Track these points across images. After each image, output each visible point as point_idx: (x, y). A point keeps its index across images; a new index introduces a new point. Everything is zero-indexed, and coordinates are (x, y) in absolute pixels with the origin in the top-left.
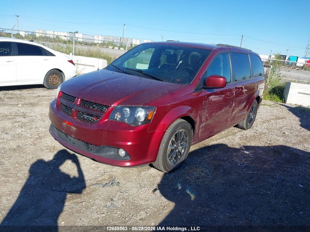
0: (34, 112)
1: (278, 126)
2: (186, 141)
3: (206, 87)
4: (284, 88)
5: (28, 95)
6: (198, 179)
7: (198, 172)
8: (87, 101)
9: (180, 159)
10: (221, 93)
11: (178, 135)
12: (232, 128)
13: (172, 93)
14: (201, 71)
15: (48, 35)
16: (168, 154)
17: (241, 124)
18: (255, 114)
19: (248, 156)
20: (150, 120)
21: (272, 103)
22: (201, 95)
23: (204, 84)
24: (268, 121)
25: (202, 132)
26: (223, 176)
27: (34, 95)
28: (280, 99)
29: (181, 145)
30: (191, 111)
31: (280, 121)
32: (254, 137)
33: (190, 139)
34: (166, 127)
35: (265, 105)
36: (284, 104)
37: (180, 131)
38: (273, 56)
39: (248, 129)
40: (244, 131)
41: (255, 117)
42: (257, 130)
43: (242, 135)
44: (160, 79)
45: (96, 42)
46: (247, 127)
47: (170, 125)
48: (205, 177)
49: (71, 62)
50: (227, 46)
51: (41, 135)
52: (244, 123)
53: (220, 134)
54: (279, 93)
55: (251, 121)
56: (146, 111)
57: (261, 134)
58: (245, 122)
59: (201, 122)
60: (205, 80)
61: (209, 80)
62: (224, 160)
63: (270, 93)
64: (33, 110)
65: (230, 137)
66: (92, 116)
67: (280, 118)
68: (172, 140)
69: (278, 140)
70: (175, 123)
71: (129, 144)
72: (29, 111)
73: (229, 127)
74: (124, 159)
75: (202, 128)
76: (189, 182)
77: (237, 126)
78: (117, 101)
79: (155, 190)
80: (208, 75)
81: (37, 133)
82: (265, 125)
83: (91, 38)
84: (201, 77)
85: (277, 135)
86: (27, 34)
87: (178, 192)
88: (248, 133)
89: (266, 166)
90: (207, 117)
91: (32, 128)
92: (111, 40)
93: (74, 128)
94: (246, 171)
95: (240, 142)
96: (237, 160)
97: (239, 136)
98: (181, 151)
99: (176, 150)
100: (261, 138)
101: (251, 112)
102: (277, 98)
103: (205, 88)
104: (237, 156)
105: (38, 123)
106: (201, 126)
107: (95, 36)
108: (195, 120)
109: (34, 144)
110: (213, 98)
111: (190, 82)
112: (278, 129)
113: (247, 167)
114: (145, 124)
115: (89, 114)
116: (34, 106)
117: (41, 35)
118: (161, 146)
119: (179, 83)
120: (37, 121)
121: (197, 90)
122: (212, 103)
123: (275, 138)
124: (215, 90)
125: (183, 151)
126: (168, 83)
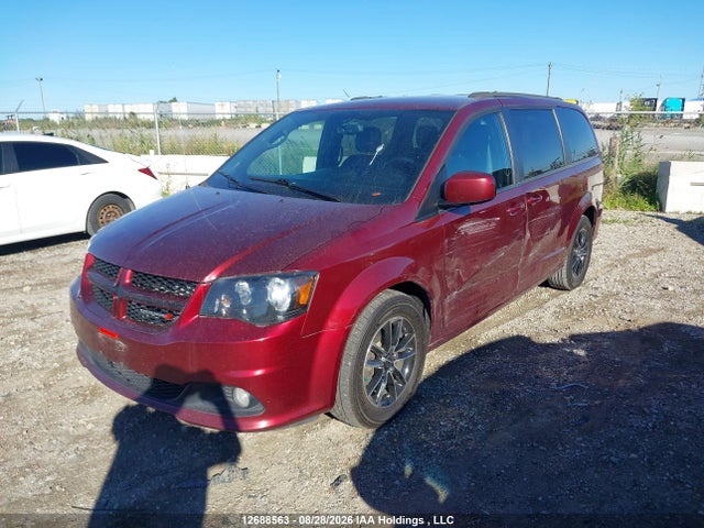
0: (58, 303)
1: (650, 271)
2: (412, 344)
3: (447, 203)
4: (656, 178)
5: (49, 261)
6: (449, 438)
7: (448, 418)
8: (145, 275)
9: (400, 390)
10: (490, 213)
11: (386, 332)
12: (536, 289)
13: (358, 231)
14: (432, 166)
15: (111, 115)
16: (365, 383)
17: (554, 277)
18: (588, 249)
19: (578, 359)
20: (306, 306)
21: (631, 214)
22: (436, 226)
23: (442, 196)
24: (625, 261)
25: (453, 314)
26: (515, 421)
27: (65, 260)
28: (650, 204)
29: (401, 355)
30: (413, 269)
31: (654, 257)
32: (590, 308)
33: (422, 336)
34: (351, 317)
35: (613, 221)
36: (659, 214)
37: (393, 320)
38: (627, 104)
39: (574, 288)
40: (565, 295)
41: (588, 257)
42: (597, 288)
43: (560, 306)
44: (330, 195)
45: (218, 117)
46: (570, 284)
47: (360, 311)
48: (468, 431)
49: (147, 171)
50: (495, 94)
51: (66, 360)
52: (562, 275)
53: (505, 309)
54: (646, 190)
55: (579, 268)
56: (291, 286)
57: (606, 297)
58: (564, 271)
59: (445, 292)
60: (442, 187)
61: (452, 186)
62: (515, 379)
63: (624, 191)
64: (57, 296)
65: (530, 315)
66: (159, 311)
67: (652, 251)
68: (373, 347)
69: (651, 309)
70: (376, 303)
71: (259, 372)
72: (46, 301)
73: (528, 287)
74: (248, 413)
75: (450, 304)
76: (428, 448)
77: (546, 284)
78: (216, 267)
79: (338, 481)
80: (449, 175)
81: (57, 356)
82: (616, 273)
83: (207, 109)
84: (433, 180)
85: (647, 296)
86: (64, 116)
87: (397, 482)
88: (575, 297)
89: (621, 382)
90: (459, 277)
91: (45, 345)
92: (253, 111)
93: (122, 344)
94: (572, 401)
95: (556, 324)
96: (549, 375)
97: (553, 309)
98: (403, 370)
99: (387, 369)
100: (608, 309)
101: (575, 246)
102: (643, 202)
103: (445, 208)
104: (548, 363)
105: (64, 330)
106: (448, 300)
107: (216, 104)
108: (427, 289)
109: (47, 386)
110: (469, 228)
111: (404, 195)
112: (649, 280)
113: (573, 390)
114: (293, 318)
115: (153, 307)
116: (60, 287)
117: (95, 115)
118: (343, 368)
119: (379, 200)
120: (63, 325)
121: (423, 214)
122: (467, 240)
123: (642, 303)
124: (474, 209)
125: (407, 371)
126: (349, 205)
